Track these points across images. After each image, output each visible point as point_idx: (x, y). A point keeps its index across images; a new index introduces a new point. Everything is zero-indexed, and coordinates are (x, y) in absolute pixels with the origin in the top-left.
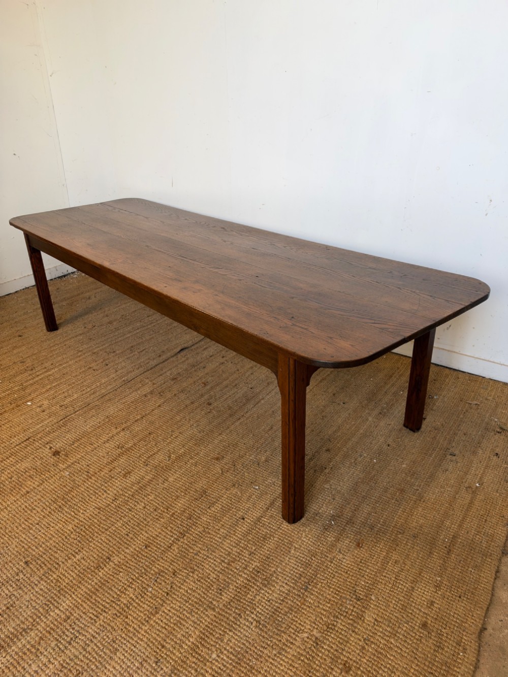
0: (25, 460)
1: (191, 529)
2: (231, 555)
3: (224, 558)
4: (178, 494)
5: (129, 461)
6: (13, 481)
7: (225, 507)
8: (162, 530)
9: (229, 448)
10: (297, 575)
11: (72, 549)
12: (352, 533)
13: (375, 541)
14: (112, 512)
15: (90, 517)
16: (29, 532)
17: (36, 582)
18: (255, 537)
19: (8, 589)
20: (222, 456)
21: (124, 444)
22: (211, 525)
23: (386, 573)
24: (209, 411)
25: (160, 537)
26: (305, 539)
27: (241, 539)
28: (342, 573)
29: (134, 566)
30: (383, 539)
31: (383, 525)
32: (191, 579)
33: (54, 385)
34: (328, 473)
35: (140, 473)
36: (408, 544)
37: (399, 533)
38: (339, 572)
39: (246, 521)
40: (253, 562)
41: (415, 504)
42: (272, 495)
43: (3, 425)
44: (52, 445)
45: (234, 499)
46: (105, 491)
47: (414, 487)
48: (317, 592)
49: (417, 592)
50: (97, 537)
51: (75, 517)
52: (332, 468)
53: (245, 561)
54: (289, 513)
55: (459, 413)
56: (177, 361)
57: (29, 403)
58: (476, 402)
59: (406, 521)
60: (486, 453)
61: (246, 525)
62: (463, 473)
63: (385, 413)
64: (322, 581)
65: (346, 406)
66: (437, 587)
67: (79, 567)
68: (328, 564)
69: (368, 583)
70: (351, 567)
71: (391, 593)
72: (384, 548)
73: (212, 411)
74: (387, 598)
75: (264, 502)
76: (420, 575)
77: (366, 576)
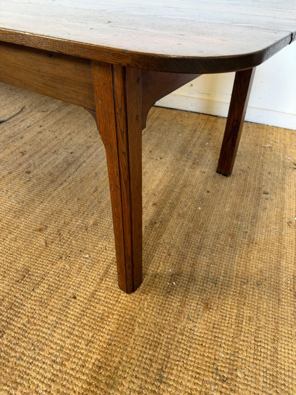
1: (11, 322)
2: (64, 350)
3: (56, 356)
7: (52, 286)
9: (52, 216)
10: (147, 362)
12: (197, 292)
13: (222, 297)
18: (91, 318)
20: (45, 226)
22: (37, 312)
23: (244, 336)
24: (28, 179)
26: (148, 310)
27: (74, 324)
28: (197, 346)
30: (229, 294)
31: (225, 277)
34: (159, 228)
36: (255, 294)
37: (243, 283)
38: (194, 345)
39: (79, 300)
40: (91, 355)
41: (249, 247)
42: (105, 261)
45: (62, 275)
47: (243, 230)
48: (174, 381)
49: (281, 353)
52: (161, 222)
53: (82, 354)
54: (126, 284)
55: (259, 156)
58: (269, 145)
59: (246, 268)
60: (292, 188)
61: (79, 305)
62: (280, 210)
63: (198, 162)
64: (177, 363)
65: (162, 161)
68: (179, 338)
69: (228, 353)
70: (206, 336)
71: (255, 362)
72: (233, 304)
73: (32, 179)
74: (254, 371)
75: (96, 272)
76: (278, 330)
77: (223, 345)
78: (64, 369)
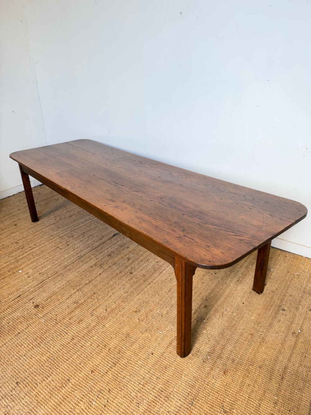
0: (17, 310)
1: (119, 360)
2: (145, 379)
3: (141, 381)
4: (111, 336)
5: (81, 312)
6: (10, 325)
7: (141, 346)
8: (102, 361)
9: (143, 304)
10: (186, 394)
11: (45, 374)
12: (221, 365)
13: (235, 370)
14: (71, 348)
15: (57, 351)
16: (19, 361)
17: (23, 397)
18: (160, 366)
19: (5, 401)
20: (139, 310)
21: (78, 301)
22: (132, 358)
23: (243, 393)
24: (131, 278)
25: (100, 366)
26: (191, 369)
27: (151, 368)
28: (215, 393)
29: (85, 386)
30: (240, 369)
31: (240, 359)
32: (120, 395)
33: (36, 259)
35: (88, 321)
36: (256, 372)
37: (250, 365)
38: (213, 392)
39: (154, 356)
40: (158, 384)
41: (260, 344)
42: (171, 337)
43: (4, 286)
44: (34, 301)
45: (147, 340)
46: (67, 333)
47: (260, 333)
48: (199, 406)
49: (262, 407)
50: (61, 365)
51: (48, 351)
52: (208, 319)
53: (154, 383)
54: (181, 351)
55: (287, 281)
56: (111, 243)
57: (20, 271)
58: (297, 274)
59: (255, 357)
60: (304, 308)
61: (154, 358)
62: (290, 323)
63: (241, 280)
64: (202, 398)
65: (216, 275)
66: (275, 403)
67: (50, 386)
68: (205, 386)
69: (231, 400)
70: (220, 389)
71: (246, 408)
72: (241, 375)
73: (133, 278)
74: (244, 412)
75: (165, 343)
76: (264, 395)
77: (230, 396)
78: (144, 388)
